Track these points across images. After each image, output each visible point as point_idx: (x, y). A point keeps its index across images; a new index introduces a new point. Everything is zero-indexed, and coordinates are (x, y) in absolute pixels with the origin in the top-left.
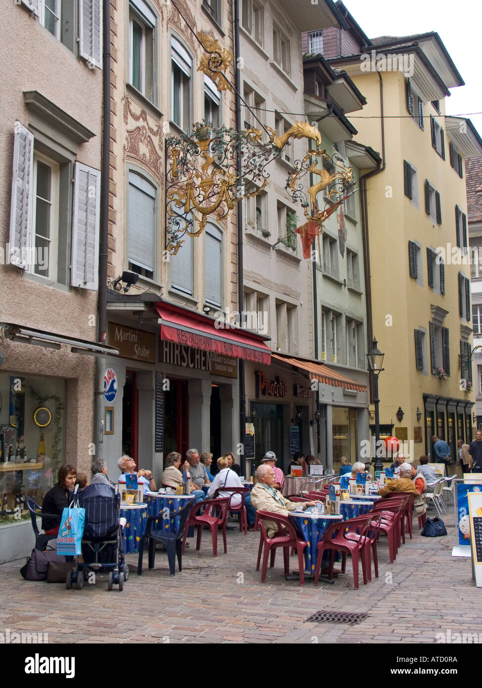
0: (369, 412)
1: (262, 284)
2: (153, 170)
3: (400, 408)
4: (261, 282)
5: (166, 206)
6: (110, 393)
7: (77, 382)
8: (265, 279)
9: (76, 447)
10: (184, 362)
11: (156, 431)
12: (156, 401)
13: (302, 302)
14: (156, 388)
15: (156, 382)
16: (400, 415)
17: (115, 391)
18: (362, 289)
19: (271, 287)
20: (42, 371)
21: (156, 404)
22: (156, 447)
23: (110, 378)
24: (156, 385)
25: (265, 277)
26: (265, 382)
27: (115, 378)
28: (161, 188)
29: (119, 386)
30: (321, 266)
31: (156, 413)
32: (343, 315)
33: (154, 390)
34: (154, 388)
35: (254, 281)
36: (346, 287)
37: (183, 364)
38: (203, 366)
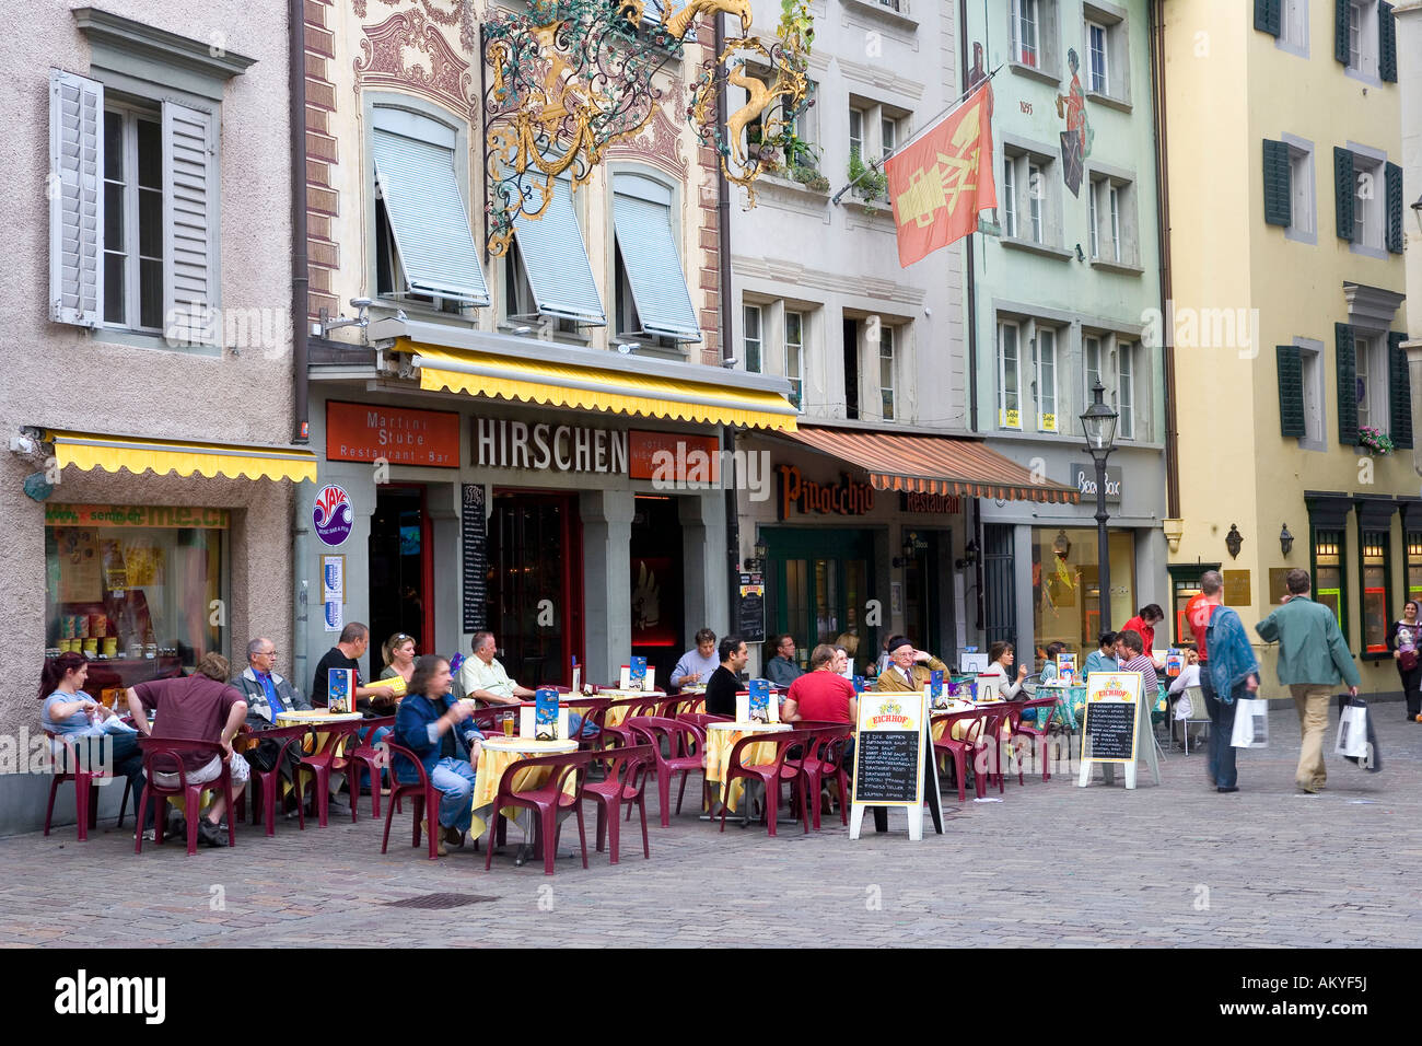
0: (1165, 536)
1: (799, 282)
2: (445, 93)
3: (1234, 527)
4: (796, 278)
5: (486, 159)
6: (333, 531)
7: (245, 513)
8: (808, 271)
9: (247, 628)
10: (542, 459)
11: (465, 595)
12: (464, 538)
13: (928, 310)
14: (464, 515)
15: (464, 503)
16: (1234, 541)
17: (349, 526)
18: (1149, 264)
19: (827, 285)
20: (151, 501)
21: (464, 544)
22: (465, 625)
23: (332, 503)
24: (464, 509)
25: (809, 266)
26: (802, 486)
27: (346, 500)
28: (469, 126)
29: (355, 515)
30: (996, 224)
31: (465, 561)
32: (1074, 324)
33: (458, 519)
34: (459, 515)
35: (775, 278)
36: (1087, 262)
37: (537, 464)
38: (602, 465)
